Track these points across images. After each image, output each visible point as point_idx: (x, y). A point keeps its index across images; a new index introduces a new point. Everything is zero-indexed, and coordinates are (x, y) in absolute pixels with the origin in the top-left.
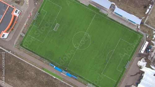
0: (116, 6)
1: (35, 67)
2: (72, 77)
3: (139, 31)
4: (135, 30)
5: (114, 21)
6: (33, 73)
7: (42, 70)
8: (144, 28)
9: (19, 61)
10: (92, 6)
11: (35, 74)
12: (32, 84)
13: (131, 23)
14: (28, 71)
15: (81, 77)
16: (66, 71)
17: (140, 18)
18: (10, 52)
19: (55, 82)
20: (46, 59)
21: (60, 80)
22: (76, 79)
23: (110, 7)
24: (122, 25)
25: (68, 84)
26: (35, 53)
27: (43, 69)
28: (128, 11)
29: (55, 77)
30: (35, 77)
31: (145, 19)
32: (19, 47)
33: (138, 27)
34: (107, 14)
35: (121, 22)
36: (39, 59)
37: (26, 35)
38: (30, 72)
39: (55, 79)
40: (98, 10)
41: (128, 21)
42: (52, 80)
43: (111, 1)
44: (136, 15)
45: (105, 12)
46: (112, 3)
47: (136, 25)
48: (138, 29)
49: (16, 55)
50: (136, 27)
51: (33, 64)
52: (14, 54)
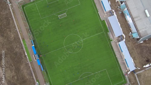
0: (124, 40)
1: (19, 33)
2: (40, 66)
3: (126, 76)
4: (124, 72)
5: (113, 50)
6: (13, 36)
7: (21, 40)
8: (132, 77)
9: (10, 18)
10: (105, 23)
11: (13, 38)
12: (5, 44)
13: (125, 63)
14: (10, 31)
15: (47, 72)
16: (39, 57)
17: (136, 66)
18: (11, 4)
19: (23, 59)
20: (32, 33)
21: (28, 60)
22: (41, 70)
23: (119, 37)
24: (116, 58)
25: (31, 69)
26: (28, 21)
27: (23, 39)
28: (131, 52)
29: (26, 54)
30: (11, 40)
31: (140, 70)
32: (20, 7)
33: (128, 72)
34: (112, 40)
35: (118, 56)
36: (26, 29)
37: (34, 2)
38: (11, 33)
39: (25, 56)
40: (107, 31)
41: (124, 60)
42: (22, 55)
43: (124, 33)
44: (135, 61)
45: (111, 37)
46: (123, 35)
47: (128, 69)
48: (127, 74)
49: (13, 11)
50: (127, 71)
51: (19, 29)
52: (12, 8)
